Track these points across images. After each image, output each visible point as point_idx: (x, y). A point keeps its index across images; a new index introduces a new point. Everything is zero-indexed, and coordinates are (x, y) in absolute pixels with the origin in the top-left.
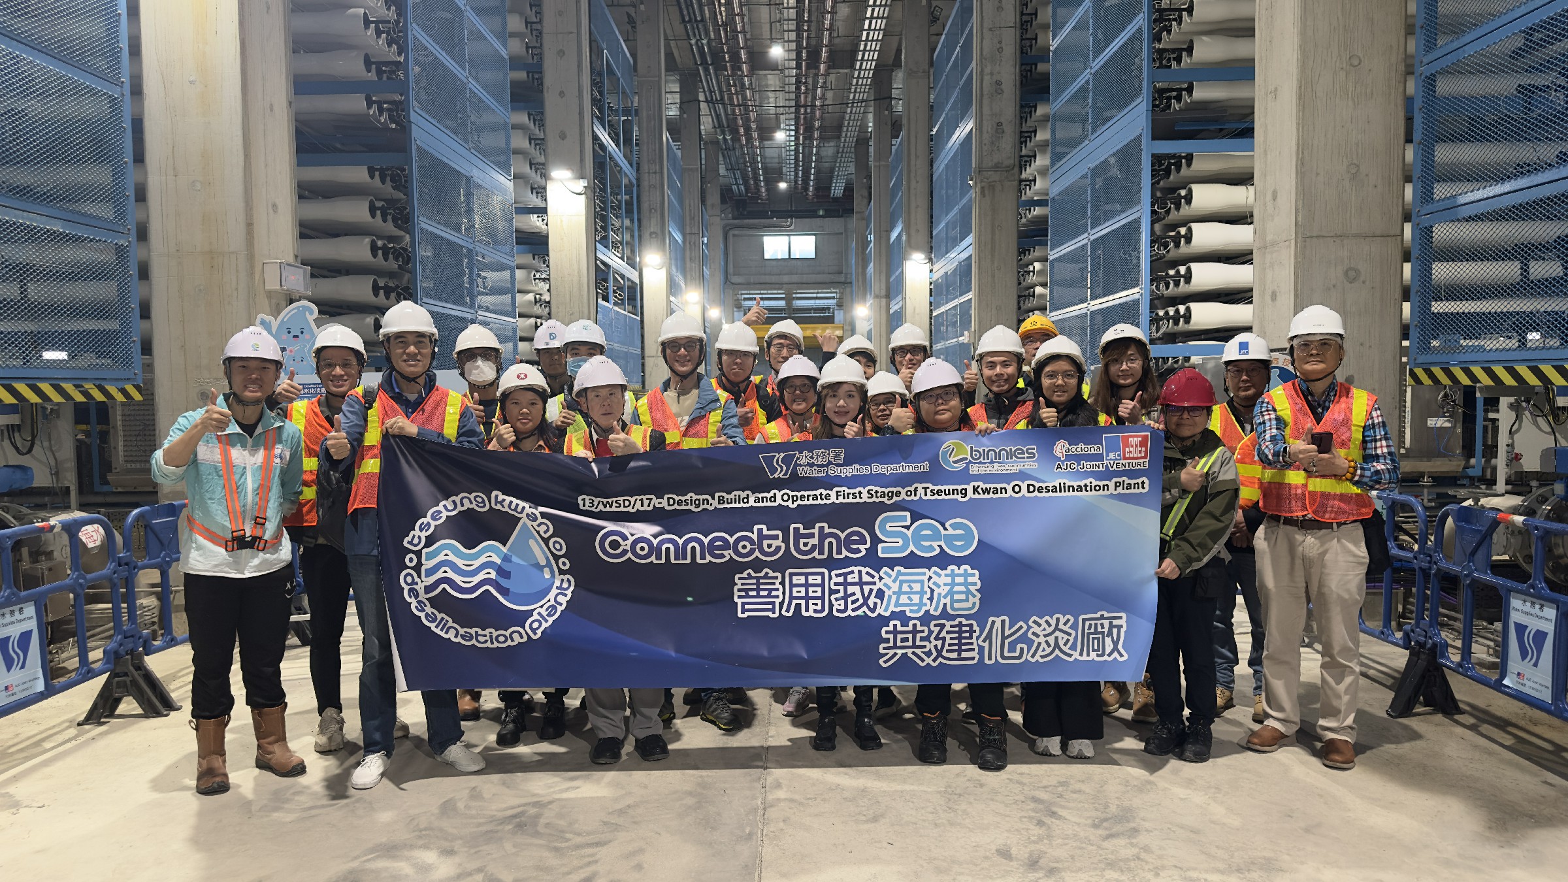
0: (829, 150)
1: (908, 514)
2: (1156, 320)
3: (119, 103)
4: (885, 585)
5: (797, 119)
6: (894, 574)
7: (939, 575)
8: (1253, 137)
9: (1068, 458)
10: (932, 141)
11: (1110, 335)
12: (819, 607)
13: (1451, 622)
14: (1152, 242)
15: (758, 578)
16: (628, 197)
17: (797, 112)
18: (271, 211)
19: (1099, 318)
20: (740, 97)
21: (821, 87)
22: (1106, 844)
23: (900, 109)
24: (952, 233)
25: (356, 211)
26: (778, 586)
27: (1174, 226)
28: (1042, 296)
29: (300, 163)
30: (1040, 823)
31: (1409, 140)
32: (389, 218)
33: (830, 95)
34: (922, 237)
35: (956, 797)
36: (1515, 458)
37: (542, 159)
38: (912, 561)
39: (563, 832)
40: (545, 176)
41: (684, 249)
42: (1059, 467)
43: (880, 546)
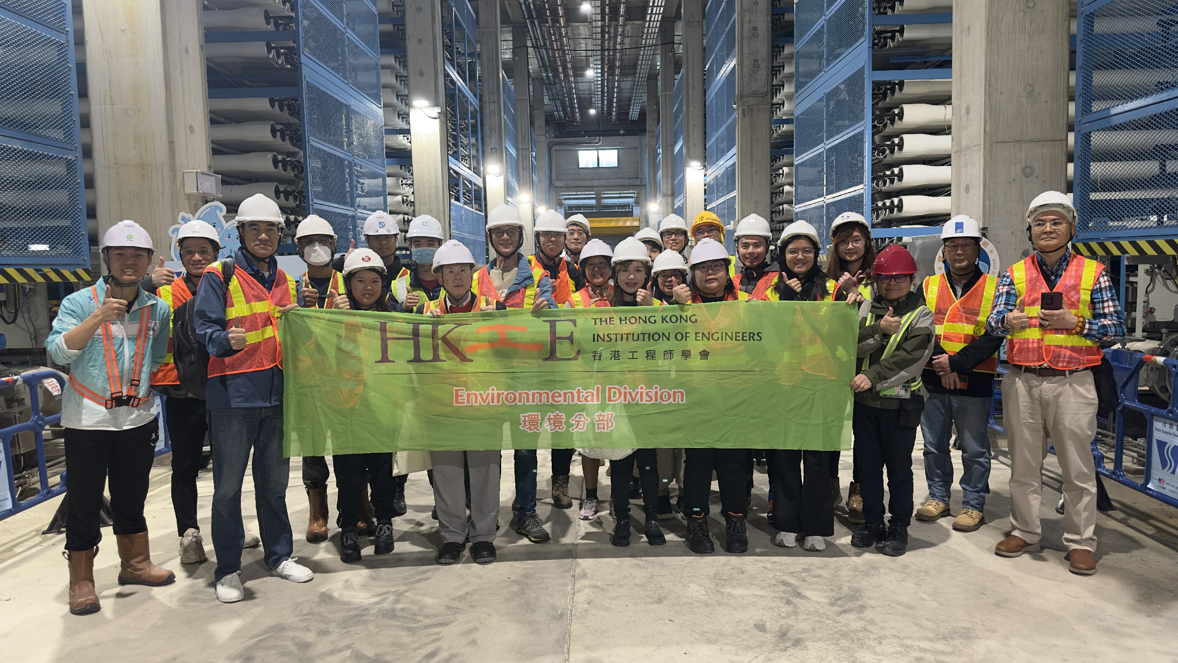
0: (627, 84)
2: (876, 209)
3: (65, 47)
5: (602, 60)
8: (951, 67)
10: (705, 75)
11: (839, 221)
13: (1104, 439)
14: (873, 149)
16: (473, 121)
17: (602, 55)
18: (188, 131)
19: (832, 209)
20: (559, 43)
21: (620, 35)
22: (840, 618)
23: (681, 51)
24: (721, 146)
25: (261, 133)
27: (890, 137)
28: (789, 193)
29: (211, 96)
30: (788, 602)
31: (1072, 68)
32: (287, 137)
33: (627, 41)
34: (699, 150)
35: (723, 582)
36: (1149, 312)
37: (406, 92)
39: (415, 615)
40: (409, 105)
41: (517, 162)
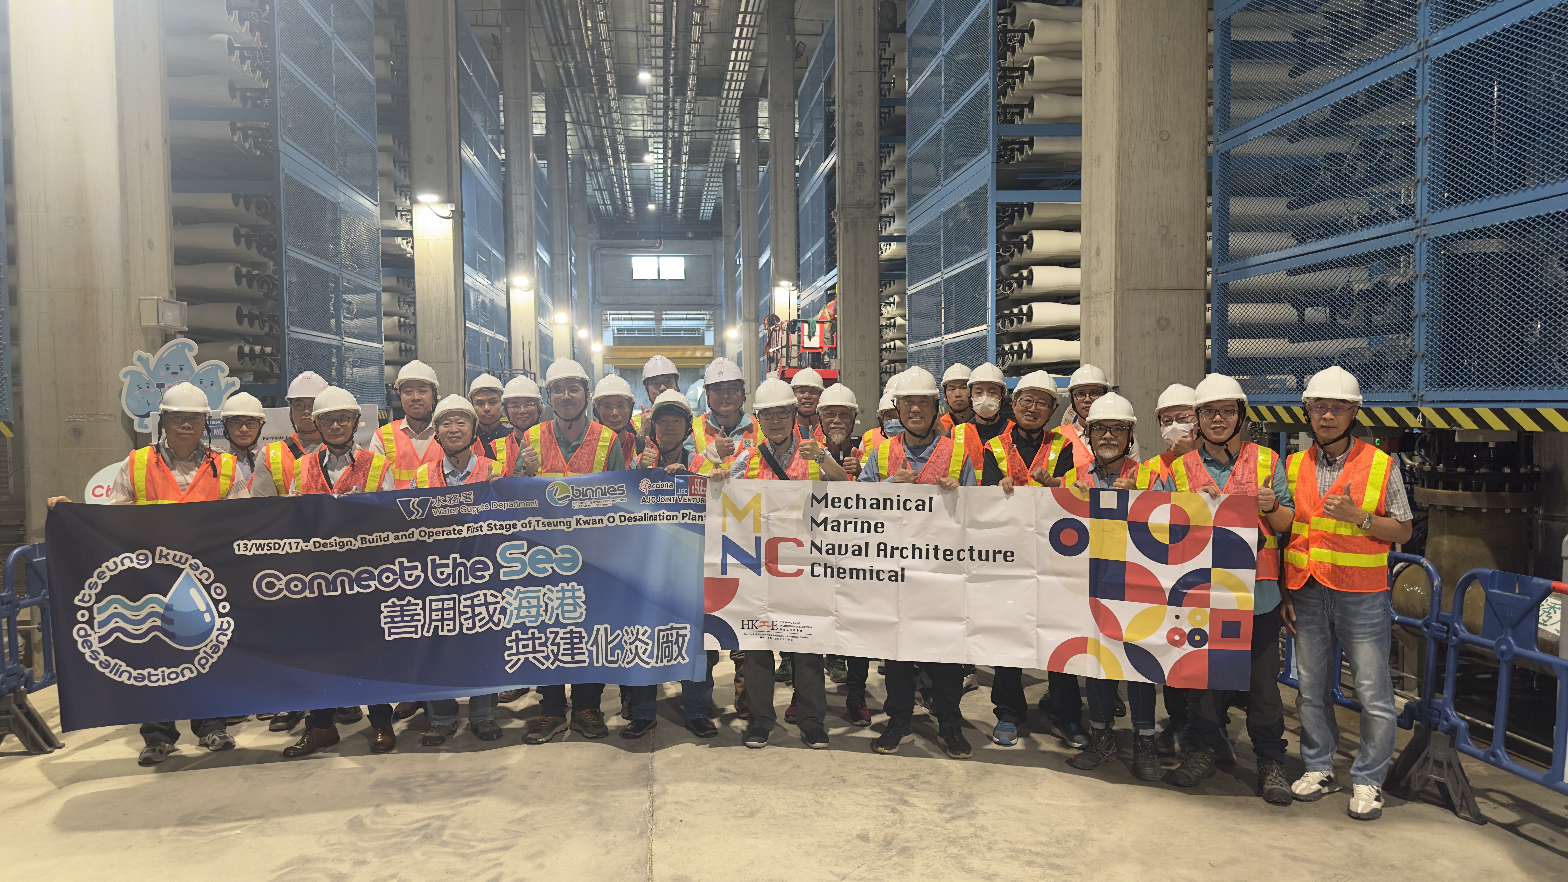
0: (697, 174)
1: (525, 543)
2: (1002, 354)
4: (507, 602)
5: (665, 143)
6: (514, 593)
7: (552, 592)
8: (1080, 189)
9: (651, 493)
10: (798, 172)
12: (451, 627)
14: (997, 282)
15: (402, 606)
17: (665, 136)
18: (146, 249)
19: (951, 350)
20: (607, 119)
21: (689, 113)
22: (949, 825)
23: (766, 137)
24: (818, 265)
25: (220, 238)
26: (419, 611)
27: (1018, 268)
28: (902, 327)
29: (174, 190)
30: (894, 811)
32: (254, 245)
33: (697, 121)
34: (790, 266)
37: (407, 182)
38: (530, 581)
39: (468, 840)
40: (411, 199)
41: (551, 271)
42: (644, 500)
43: (502, 571)
